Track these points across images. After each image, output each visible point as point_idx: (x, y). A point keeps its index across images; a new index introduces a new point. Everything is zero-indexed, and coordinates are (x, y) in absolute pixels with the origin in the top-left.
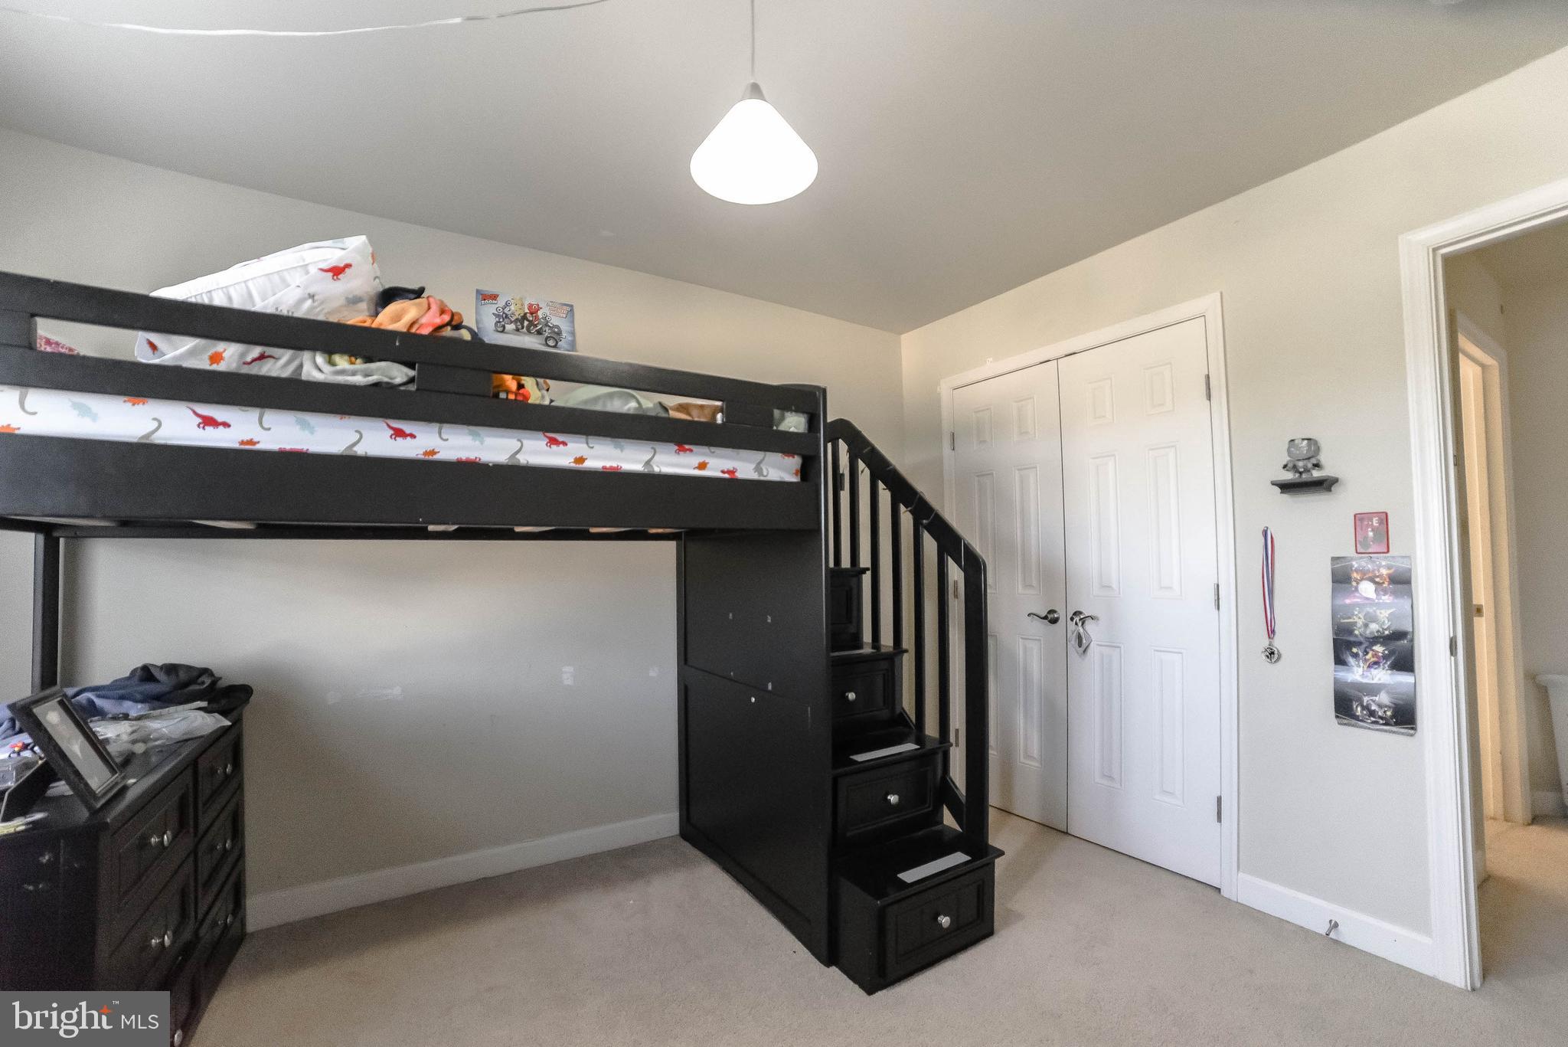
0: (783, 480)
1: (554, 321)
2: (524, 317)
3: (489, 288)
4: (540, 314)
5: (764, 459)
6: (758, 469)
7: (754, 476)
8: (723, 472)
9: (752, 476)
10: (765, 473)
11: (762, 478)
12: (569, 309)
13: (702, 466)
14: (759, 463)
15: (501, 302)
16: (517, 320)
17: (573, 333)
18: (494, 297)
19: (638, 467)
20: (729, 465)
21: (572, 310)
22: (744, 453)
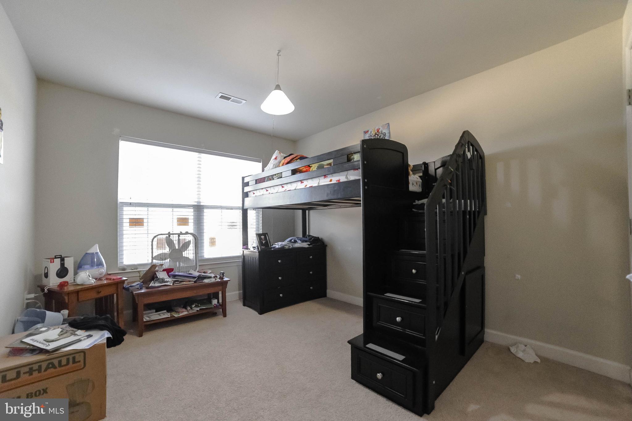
0: (356, 179)
1: (384, 131)
2: (376, 134)
3: (366, 130)
4: (380, 131)
5: (348, 174)
6: (347, 178)
7: (346, 180)
8: (337, 181)
9: (345, 180)
10: (349, 178)
11: (348, 180)
12: (388, 125)
13: (331, 181)
14: (347, 175)
15: (369, 132)
16: (374, 136)
17: (389, 133)
18: (368, 131)
19: (316, 185)
20: (337, 178)
21: (389, 125)
22: (341, 173)
